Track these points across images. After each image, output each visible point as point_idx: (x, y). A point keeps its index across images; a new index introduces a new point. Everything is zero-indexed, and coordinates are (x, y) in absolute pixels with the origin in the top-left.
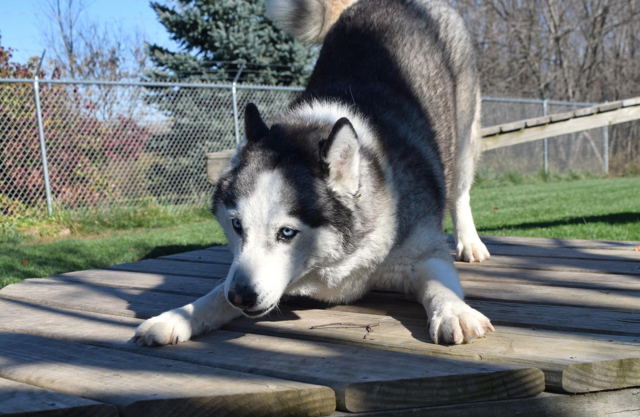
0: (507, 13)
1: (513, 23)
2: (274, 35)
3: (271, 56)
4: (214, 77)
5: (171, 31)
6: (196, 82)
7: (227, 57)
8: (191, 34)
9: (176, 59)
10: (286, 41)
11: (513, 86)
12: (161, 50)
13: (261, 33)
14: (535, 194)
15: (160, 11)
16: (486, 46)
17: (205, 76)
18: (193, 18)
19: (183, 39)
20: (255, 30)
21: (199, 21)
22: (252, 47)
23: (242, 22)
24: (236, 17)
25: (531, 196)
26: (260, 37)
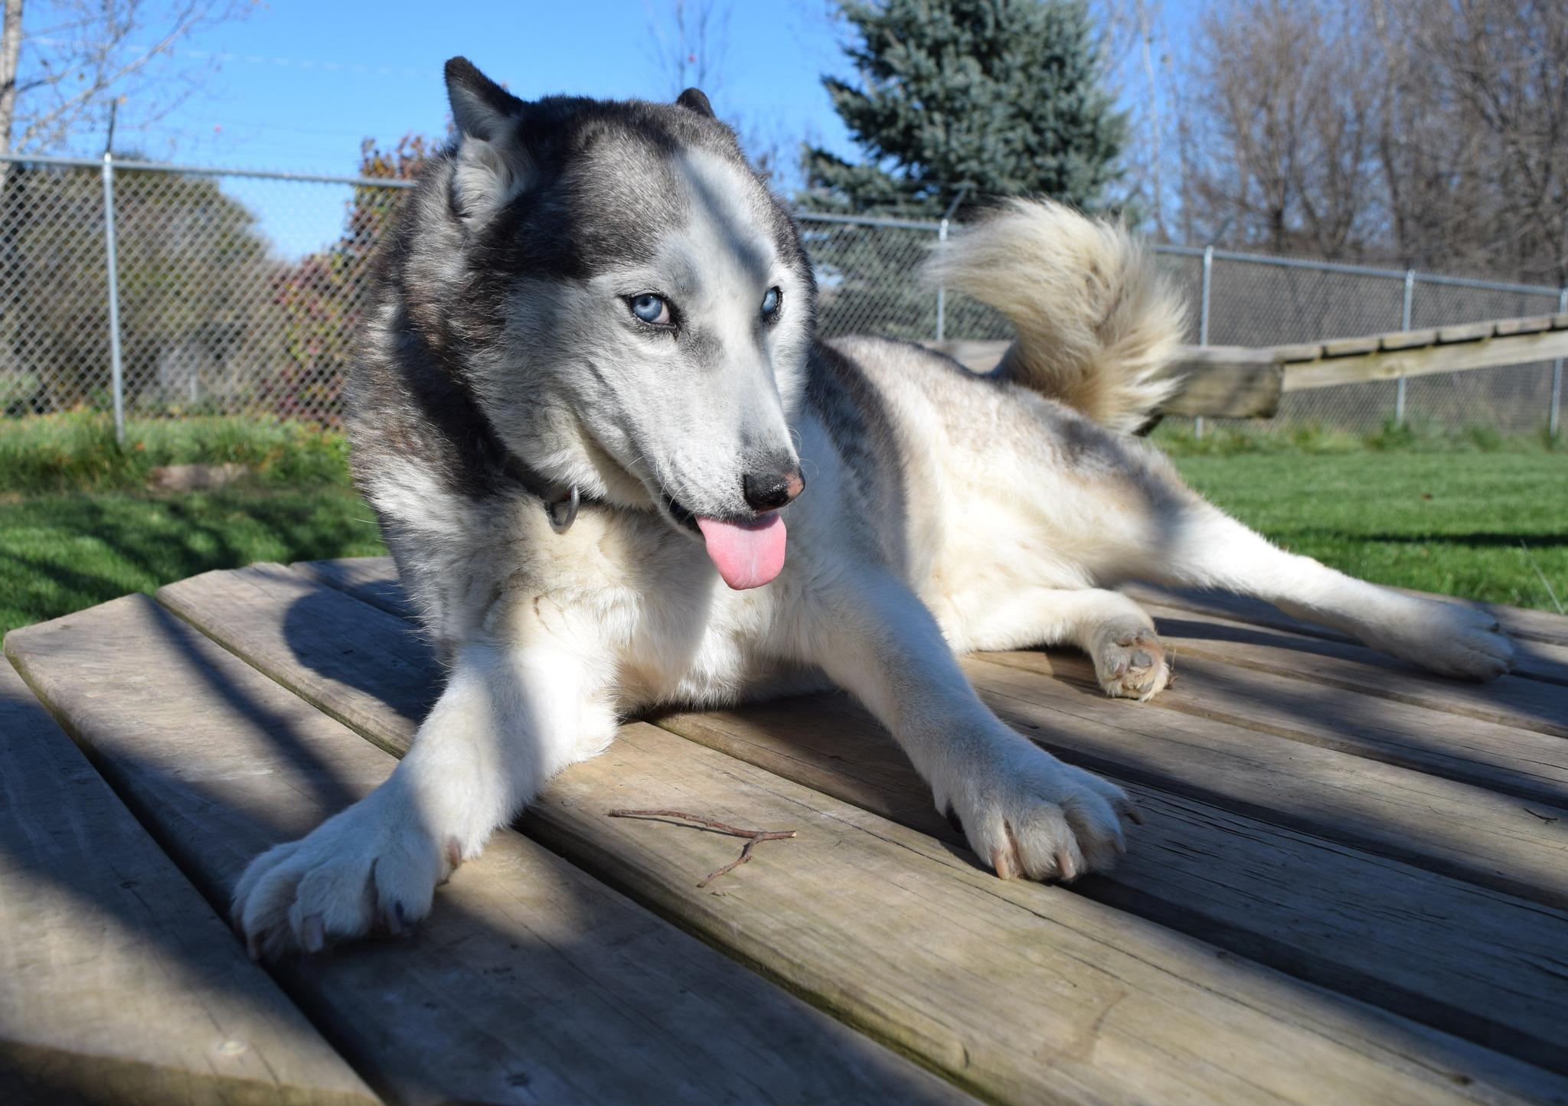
0: (1504, 119)
1: (1513, 136)
2: (1033, 139)
3: (1024, 178)
4: (916, 209)
5: (851, 126)
6: (882, 219)
7: (943, 176)
8: (884, 133)
9: (854, 175)
10: (1054, 152)
11: (1503, 259)
12: (829, 159)
13: (1010, 135)
14: (1519, 473)
15: (835, 91)
16: (1456, 180)
17: (902, 208)
18: (890, 104)
19: (872, 141)
20: (1000, 130)
21: (901, 111)
22: (992, 160)
23: (976, 116)
24: (968, 106)
25: (1510, 478)
26: (1007, 142)
